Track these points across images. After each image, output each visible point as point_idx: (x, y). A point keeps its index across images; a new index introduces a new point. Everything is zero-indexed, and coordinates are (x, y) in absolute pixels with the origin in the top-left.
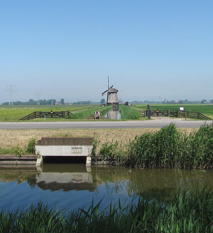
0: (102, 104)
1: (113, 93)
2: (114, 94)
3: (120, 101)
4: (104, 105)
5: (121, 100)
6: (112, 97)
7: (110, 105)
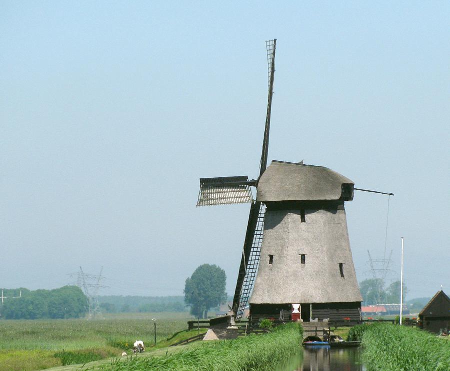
0: (194, 312)
1: (303, 208)
2: (317, 218)
3: (373, 284)
4: (219, 324)
5: (379, 276)
6: (292, 253)
7: (277, 323)
